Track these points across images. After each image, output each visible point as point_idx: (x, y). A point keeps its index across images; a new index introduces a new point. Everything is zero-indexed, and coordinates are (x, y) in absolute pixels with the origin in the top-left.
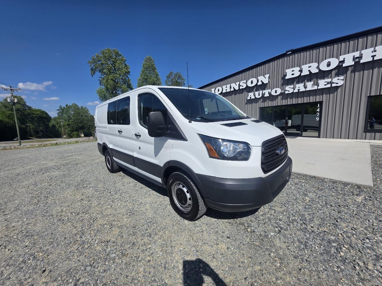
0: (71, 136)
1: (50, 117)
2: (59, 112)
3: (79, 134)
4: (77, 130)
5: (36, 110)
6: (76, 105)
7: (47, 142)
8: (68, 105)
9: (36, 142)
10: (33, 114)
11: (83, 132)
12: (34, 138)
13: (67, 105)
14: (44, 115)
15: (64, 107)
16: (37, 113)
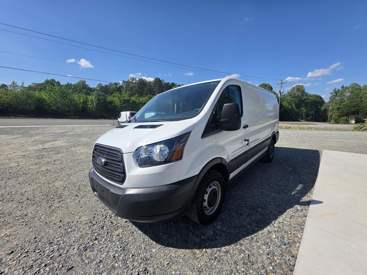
0: (338, 122)
1: (324, 102)
2: (332, 95)
3: (349, 120)
4: (347, 115)
5: (312, 96)
6: (357, 85)
7: (310, 126)
8: (345, 87)
9: (296, 125)
10: (309, 99)
11: (355, 118)
12: (304, 121)
13: (343, 87)
14: (318, 100)
15: (339, 90)
16: (313, 98)
